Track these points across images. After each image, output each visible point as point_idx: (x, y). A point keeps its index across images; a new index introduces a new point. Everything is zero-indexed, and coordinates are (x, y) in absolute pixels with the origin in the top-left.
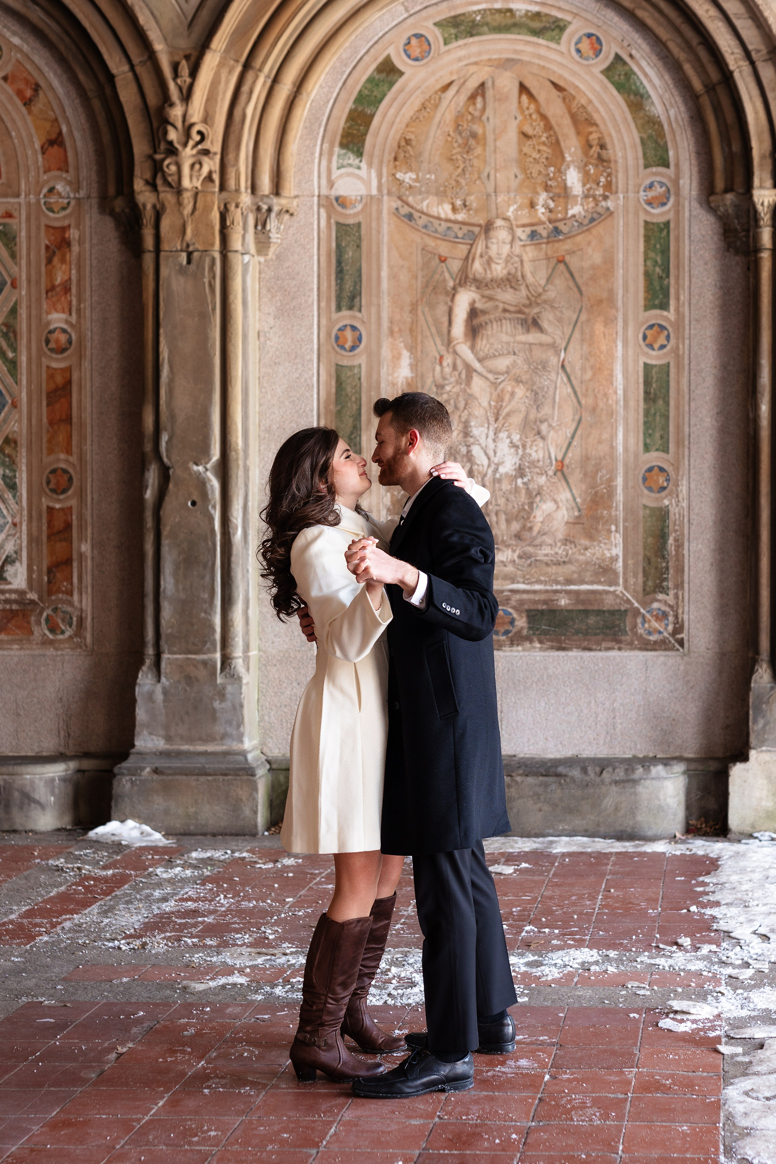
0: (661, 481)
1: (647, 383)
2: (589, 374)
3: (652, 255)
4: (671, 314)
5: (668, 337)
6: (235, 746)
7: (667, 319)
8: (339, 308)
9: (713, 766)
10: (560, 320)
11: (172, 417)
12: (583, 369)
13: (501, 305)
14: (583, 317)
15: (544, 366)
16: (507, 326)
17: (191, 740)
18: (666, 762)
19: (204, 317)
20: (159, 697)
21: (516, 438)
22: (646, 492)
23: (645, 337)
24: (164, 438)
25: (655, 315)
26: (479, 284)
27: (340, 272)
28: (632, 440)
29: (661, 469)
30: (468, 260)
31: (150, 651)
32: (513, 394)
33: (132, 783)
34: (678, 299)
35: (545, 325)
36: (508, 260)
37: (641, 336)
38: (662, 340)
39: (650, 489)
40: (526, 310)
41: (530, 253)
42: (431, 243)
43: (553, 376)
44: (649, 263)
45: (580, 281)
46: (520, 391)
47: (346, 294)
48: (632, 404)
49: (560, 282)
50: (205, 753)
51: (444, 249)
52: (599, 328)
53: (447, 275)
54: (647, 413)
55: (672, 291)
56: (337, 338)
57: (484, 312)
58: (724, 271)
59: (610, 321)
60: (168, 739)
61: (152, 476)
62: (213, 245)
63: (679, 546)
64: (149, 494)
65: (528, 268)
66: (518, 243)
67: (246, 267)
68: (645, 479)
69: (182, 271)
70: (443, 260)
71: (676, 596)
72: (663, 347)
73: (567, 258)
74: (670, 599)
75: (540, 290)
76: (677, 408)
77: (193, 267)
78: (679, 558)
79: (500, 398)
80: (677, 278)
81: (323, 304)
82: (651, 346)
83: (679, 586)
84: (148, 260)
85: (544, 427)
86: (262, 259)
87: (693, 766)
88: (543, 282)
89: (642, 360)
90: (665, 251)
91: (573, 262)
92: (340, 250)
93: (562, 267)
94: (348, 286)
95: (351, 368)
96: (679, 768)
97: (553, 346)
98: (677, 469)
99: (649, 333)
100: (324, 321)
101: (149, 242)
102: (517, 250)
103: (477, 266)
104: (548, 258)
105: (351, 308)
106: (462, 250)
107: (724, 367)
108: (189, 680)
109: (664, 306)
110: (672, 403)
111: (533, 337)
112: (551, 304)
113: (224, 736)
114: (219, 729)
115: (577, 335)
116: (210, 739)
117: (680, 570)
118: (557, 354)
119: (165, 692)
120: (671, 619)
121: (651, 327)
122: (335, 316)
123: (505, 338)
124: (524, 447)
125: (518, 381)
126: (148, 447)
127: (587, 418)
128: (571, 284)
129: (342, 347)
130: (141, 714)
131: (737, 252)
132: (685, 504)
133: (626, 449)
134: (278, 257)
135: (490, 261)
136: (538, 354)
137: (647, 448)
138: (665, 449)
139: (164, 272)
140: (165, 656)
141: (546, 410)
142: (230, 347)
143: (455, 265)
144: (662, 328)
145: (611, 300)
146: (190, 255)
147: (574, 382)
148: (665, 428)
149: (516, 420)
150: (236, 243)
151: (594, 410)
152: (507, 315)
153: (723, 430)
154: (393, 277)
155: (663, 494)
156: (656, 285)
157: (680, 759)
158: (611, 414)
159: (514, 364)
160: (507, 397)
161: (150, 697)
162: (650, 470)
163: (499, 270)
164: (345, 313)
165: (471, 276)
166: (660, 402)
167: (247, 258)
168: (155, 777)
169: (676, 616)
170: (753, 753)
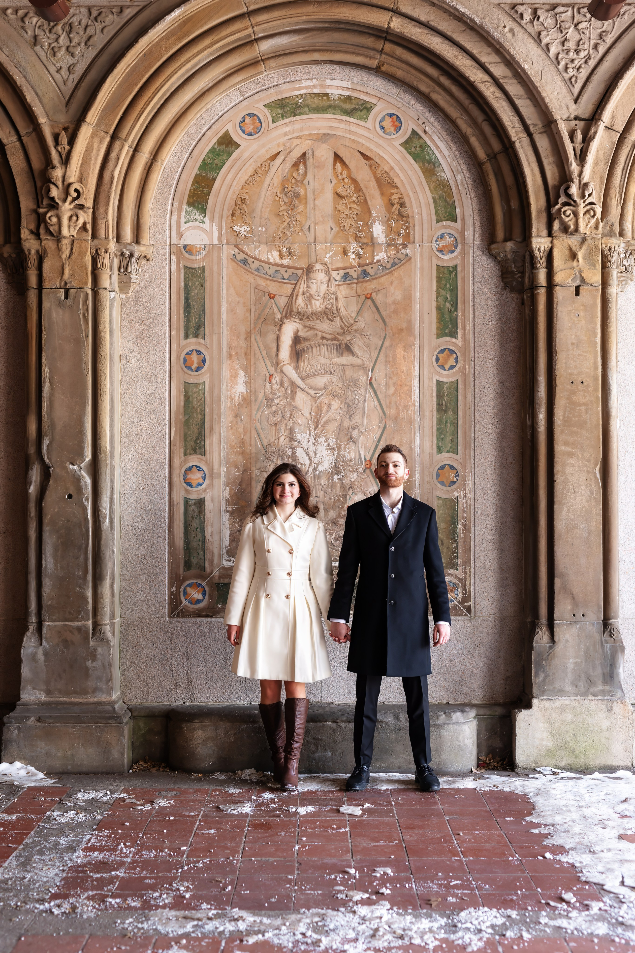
0: (452, 477)
1: (440, 396)
2: (392, 390)
3: (443, 292)
4: (459, 341)
5: (456, 360)
6: (104, 698)
7: (455, 344)
8: (186, 337)
9: (499, 711)
10: (368, 346)
11: (53, 425)
12: (387, 385)
13: (320, 334)
14: (387, 343)
15: (355, 383)
16: (325, 351)
17: (67, 693)
18: (463, 708)
19: (79, 343)
20: (41, 657)
21: (332, 442)
22: (439, 485)
23: (437, 360)
24: (46, 442)
25: (446, 342)
26: (301, 316)
27: (187, 307)
28: (427, 444)
29: (452, 467)
30: (292, 297)
31: (33, 619)
32: (329, 406)
33: (19, 730)
34: (464, 329)
35: (355, 349)
36: (325, 297)
37: (434, 358)
38: (451, 362)
39: (443, 484)
40: (340, 338)
41: (343, 291)
42: (262, 283)
43: (362, 391)
44: (440, 299)
45: (384, 314)
46: (336, 404)
47: (193, 324)
48: (427, 414)
49: (368, 315)
50: (80, 703)
51: (273, 288)
52: (400, 352)
53: (275, 309)
54: (439, 421)
55: (460, 322)
56: (185, 361)
57: (306, 339)
58: (502, 306)
59: (408, 347)
60: (48, 692)
61: (35, 474)
62: (86, 283)
63: (466, 530)
64: (32, 489)
65: (341, 303)
66: (334, 283)
67: (112, 301)
68: (438, 475)
69: (60, 304)
70: (272, 297)
71: (465, 571)
72: (452, 367)
73: (374, 295)
74: (460, 573)
75: (352, 322)
76: (465, 417)
77: (69, 301)
78: (467, 540)
79: (319, 409)
80: (464, 311)
81: (173, 333)
82: (442, 367)
83: (467, 562)
84: (32, 296)
85: (355, 433)
86: (123, 296)
87: (482, 711)
88: (354, 315)
89: (436, 378)
90: (454, 290)
91: (379, 298)
92: (187, 289)
93: (369, 302)
94: (194, 318)
95: (197, 385)
96: (472, 713)
97: (362, 367)
98: (465, 467)
99: (441, 356)
100: (174, 347)
101: (33, 281)
102: (333, 289)
103: (300, 302)
104: (358, 296)
105: (196, 336)
106: (288, 289)
107: (502, 383)
108: (66, 643)
109: (453, 334)
110: (460, 413)
111: (346, 359)
112: (360, 333)
113: (95, 690)
114: (91, 684)
115: (382, 357)
116: (84, 692)
117: (469, 550)
118: (366, 373)
119: (46, 654)
120: (461, 589)
121: (443, 351)
122: (183, 342)
123: (323, 360)
124: (339, 449)
125: (334, 395)
126: (32, 450)
127: (391, 425)
128: (377, 316)
129: (190, 368)
130: (26, 671)
131: (513, 290)
132: (471, 496)
133: (422, 451)
134: (137, 295)
135: (310, 298)
136: (350, 373)
137: (440, 450)
138: (455, 451)
139: (46, 305)
140: (46, 623)
141: (357, 419)
142: (100, 367)
143: (282, 301)
144: (451, 351)
145: (409, 330)
146: (67, 291)
147: (380, 396)
148: (455, 433)
149: (332, 427)
150: (105, 282)
151: (396, 419)
152: (325, 342)
153: (502, 435)
154: (231, 310)
155: (454, 487)
156: (447, 317)
157: (472, 706)
158: (410, 422)
159: (331, 381)
160: (325, 409)
161: (33, 657)
162: (442, 467)
163: (318, 305)
164: (192, 340)
165: (295, 310)
166: (451, 412)
167: (113, 294)
168: (39, 724)
169: (465, 588)
170: (535, 702)
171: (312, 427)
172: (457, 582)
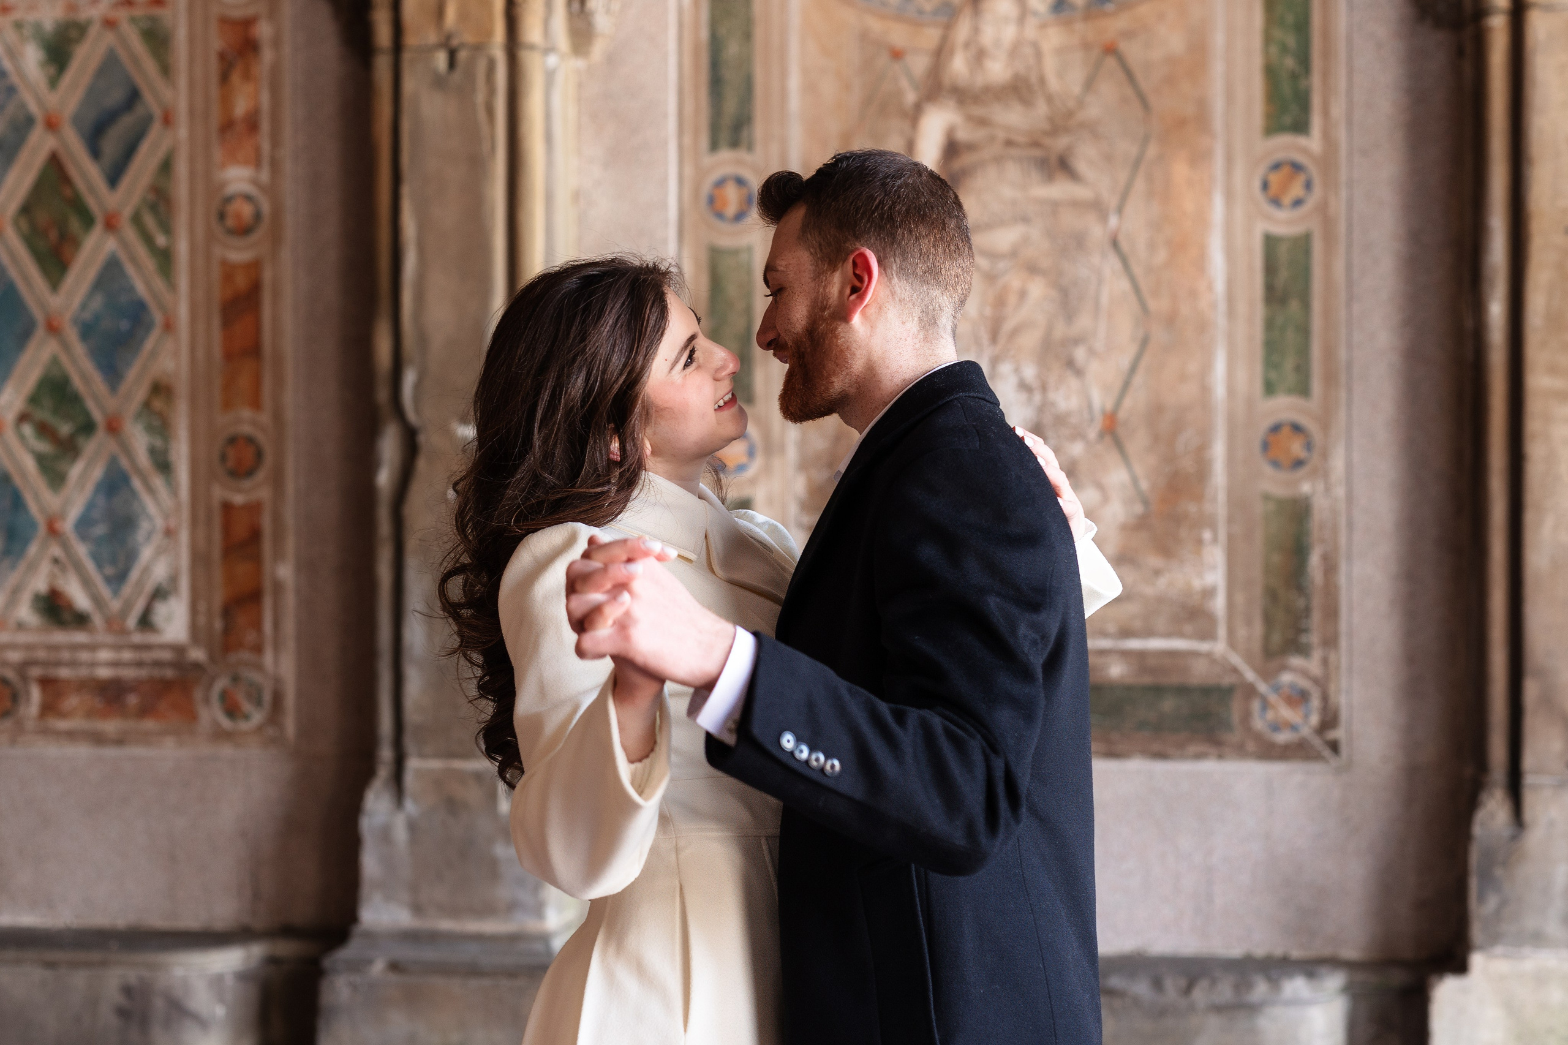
0: (1297, 448)
1: (1270, 268)
2: (1161, 256)
3: (1278, 33)
4: (1313, 142)
5: (1308, 186)
6: (530, 925)
7: (1305, 151)
8: (714, 146)
9: (1398, 978)
10: (1109, 158)
11: (423, 339)
12: (1152, 246)
13: (1001, 135)
14: (1152, 151)
15: (1079, 242)
16: (1013, 171)
17: (454, 912)
18: (1311, 967)
19: (477, 164)
20: (401, 834)
21: (1030, 372)
22: (1268, 470)
23: (1265, 186)
24: (409, 378)
25: (1285, 145)
26: (963, 96)
27: (716, 83)
28: (1242, 375)
29: (1297, 428)
30: (941, 54)
31: (386, 753)
32: (1023, 294)
33: (354, 987)
34: (1326, 113)
35: (1081, 166)
36: (1014, 51)
37: (1257, 184)
38: (1296, 190)
39: (1276, 464)
40: (1047, 141)
41: (1053, 39)
42: (876, 25)
43: (1096, 259)
44: (1274, 50)
45: (1145, 85)
46: (1037, 289)
47: (727, 120)
48: (1242, 308)
49: (1109, 90)
50: (479, 938)
51: (898, 35)
52: (1180, 170)
53: (904, 83)
54: (1269, 324)
55: (1316, 101)
56: (711, 200)
57: (971, 147)
58: (1414, 59)
59: (1199, 158)
60: (417, 909)
61: (389, 447)
62: (489, 33)
63: (1330, 567)
64: (384, 478)
65: (1050, 65)
66: (1032, 23)
67: (550, 75)
68: (1266, 446)
69: (439, 83)
70: (897, 55)
71: (1325, 662)
72: (1298, 203)
73: (1124, 46)
74: (1313, 665)
75: (1071, 104)
76: (1327, 313)
77: (457, 76)
78: (1331, 591)
79: (1000, 302)
80: (1326, 75)
81: (688, 140)
82: (1276, 202)
83: (1331, 641)
84: (382, 65)
85: (1080, 354)
86: (579, 63)
87: (1360, 977)
88: (1077, 89)
89: (1261, 228)
90: (1302, 27)
91: (1133, 51)
92: (716, 45)
93: (1111, 62)
94: (731, 106)
95: (735, 252)
96: (1334, 981)
97: (1097, 207)
98: (1325, 428)
99: (1275, 178)
100: (689, 171)
101: (383, 34)
102: (1030, 31)
103: (959, 66)
104: (1086, 46)
105: (735, 144)
106: (931, 36)
107: (1414, 237)
108: (452, 806)
109: (1301, 127)
110: (1317, 305)
111: (1060, 190)
112: (1092, 129)
113: (512, 907)
114: (503, 892)
115: (1140, 185)
116: (488, 910)
117: (1332, 613)
118: (1103, 217)
119: (412, 827)
120: (1315, 702)
121: (1276, 166)
122: (708, 160)
123: (1008, 192)
124: (1044, 388)
125: (1032, 269)
126: (382, 395)
127: (1159, 335)
128: (1129, 91)
129: (720, 215)
130: (370, 863)
131: (1439, 22)
132: (1340, 491)
133: (1231, 391)
134: (611, 59)
135: (980, 56)
136: (1069, 220)
137: (1270, 388)
138: (1303, 389)
139: (409, 85)
140: (413, 764)
141: (1084, 321)
142: (522, 217)
143: (919, 64)
144: (1297, 167)
145: (1201, 119)
146: (452, 55)
147: (1138, 270)
148: (1304, 351)
149: (1030, 340)
150: (532, 31)
151: (1171, 320)
152: (1014, 152)
153: (1413, 355)
154: (810, 88)
155: (1302, 472)
156: (1287, 89)
157: (1334, 963)
158: (1203, 326)
159: (1026, 240)
160: (1012, 299)
161: (385, 835)
162: (1276, 429)
163: (997, 70)
164: (726, 155)
165: (947, 81)
166: (1294, 305)
167: (552, 60)
168: (393, 978)
169: (1325, 698)
170: (1477, 960)
171: (985, 338)
172: (1304, 683)
